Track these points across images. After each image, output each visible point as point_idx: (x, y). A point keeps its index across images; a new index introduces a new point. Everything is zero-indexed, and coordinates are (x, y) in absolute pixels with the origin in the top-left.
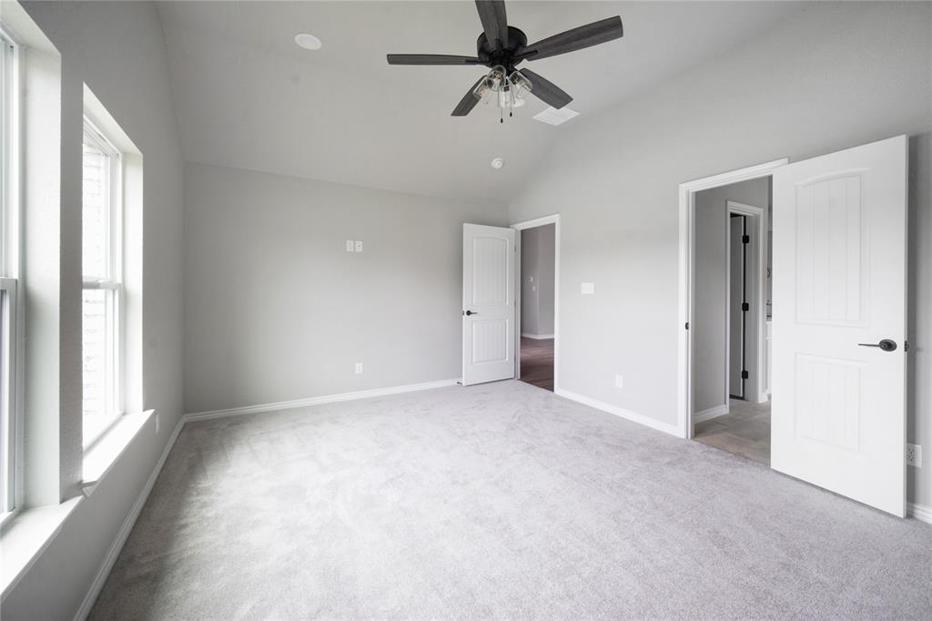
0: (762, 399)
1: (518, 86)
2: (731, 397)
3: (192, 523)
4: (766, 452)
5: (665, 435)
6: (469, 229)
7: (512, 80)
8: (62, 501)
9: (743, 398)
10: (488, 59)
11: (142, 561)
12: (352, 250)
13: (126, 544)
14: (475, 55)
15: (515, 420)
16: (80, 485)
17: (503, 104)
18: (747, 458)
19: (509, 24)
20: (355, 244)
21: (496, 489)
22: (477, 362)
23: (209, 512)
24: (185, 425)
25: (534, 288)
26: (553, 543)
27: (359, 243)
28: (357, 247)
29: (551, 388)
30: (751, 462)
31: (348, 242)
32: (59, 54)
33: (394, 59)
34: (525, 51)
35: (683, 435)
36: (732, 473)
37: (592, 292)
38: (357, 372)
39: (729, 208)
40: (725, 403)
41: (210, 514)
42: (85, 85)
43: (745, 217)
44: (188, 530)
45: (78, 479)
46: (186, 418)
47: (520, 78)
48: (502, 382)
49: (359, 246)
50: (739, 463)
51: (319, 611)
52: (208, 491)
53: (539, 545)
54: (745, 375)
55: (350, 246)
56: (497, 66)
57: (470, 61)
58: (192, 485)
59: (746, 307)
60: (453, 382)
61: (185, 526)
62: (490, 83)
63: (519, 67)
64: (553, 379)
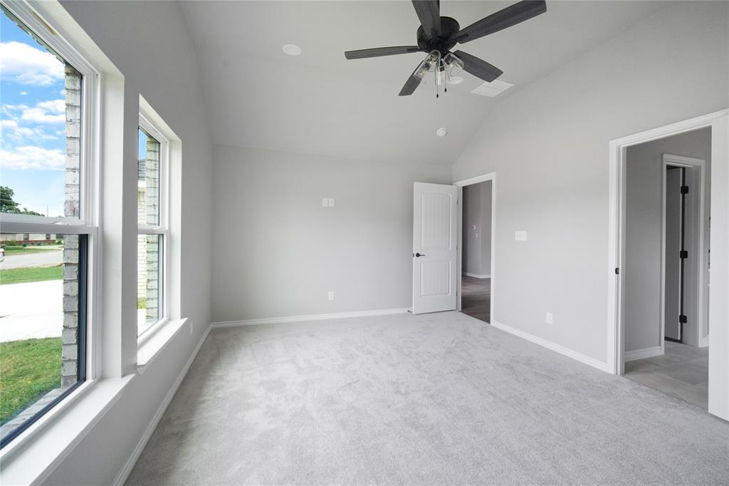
0: (701, 344)
1: (451, 65)
2: (667, 339)
3: (208, 400)
4: (704, 395)
5: (594, 370)
6: (418, 186)
7: (446, 61)
8: (123, 376)
9: (681, 342)
10: (426, 46)
11: (175, 423)
12: (326, 205)
13: (167, 409)
14: (415, 43)
15: (454, 345)
16: (136, 366)
17: (439, 83)
18: (681, 399)
19: (441, 15)
20: (328, 201)
21: (432, 401)
22: (424, 295)
23: (220, 394)
24: (212, 330)
25: (477, 235)
26: (478, 453)
27: (332, 200)
28: (330, 204)
29: (487, 320)
30: (686, 404)
31: (324, 200)
32: (123, 77)
33: (351, 55)
34: (458, 35)
35: (612, 372)
36: (663, 412)
37: (525, 239)
38: (330, 298)
39: (664, 160)
40: (660, 345)
41: (220, 396)
42: (140, 96)
43: (684, 169)
44: (205, 405)
45: (134, 363)
46: (213, 325)
47: (453, 59)
48: (445, 313)
49: (331, 202)
50: (672, 403)
51: (285, 479)
52: (221, 378)
53: (464, 454)
54: (683, 319)
55: (325, 202)
56: (434, 51)
57: (411, 49)
58: (211, 373)
59: (684, 254)
60: (404, 311)
61: (203, 402)
62: (427, 66)
63: (452, 50)
64: (489, 312)
